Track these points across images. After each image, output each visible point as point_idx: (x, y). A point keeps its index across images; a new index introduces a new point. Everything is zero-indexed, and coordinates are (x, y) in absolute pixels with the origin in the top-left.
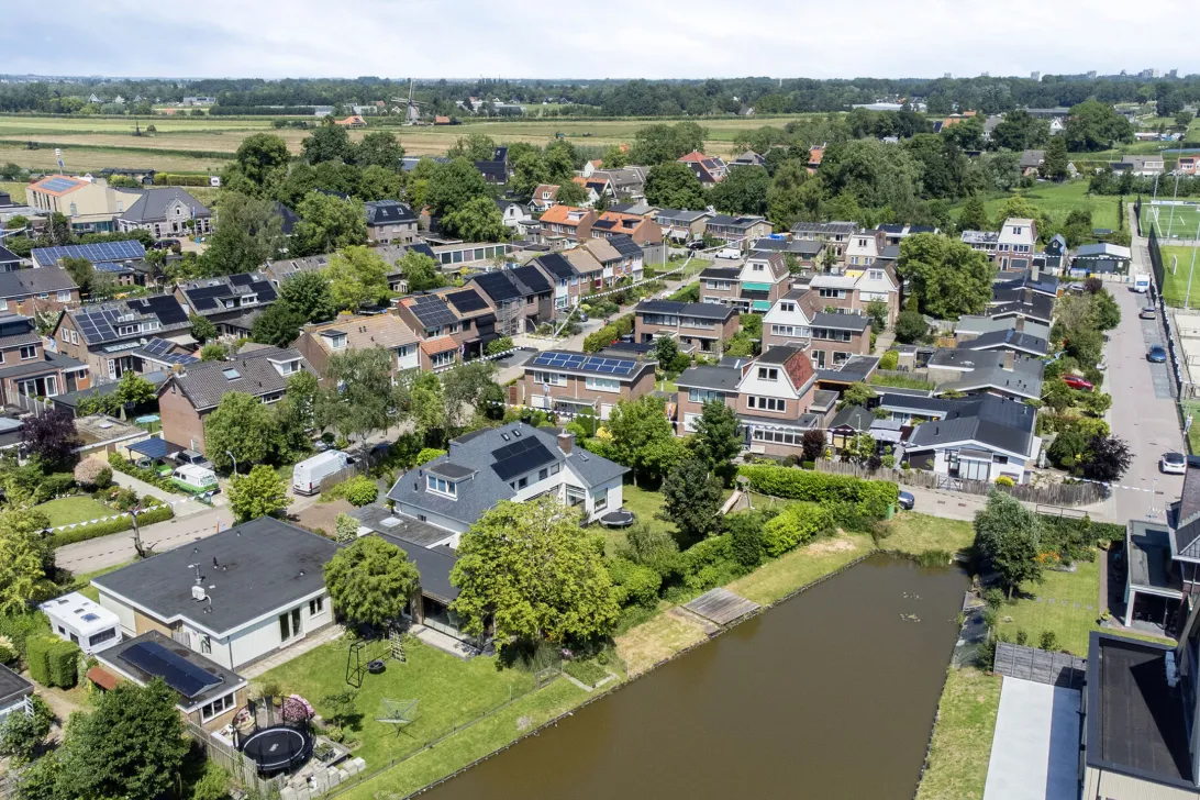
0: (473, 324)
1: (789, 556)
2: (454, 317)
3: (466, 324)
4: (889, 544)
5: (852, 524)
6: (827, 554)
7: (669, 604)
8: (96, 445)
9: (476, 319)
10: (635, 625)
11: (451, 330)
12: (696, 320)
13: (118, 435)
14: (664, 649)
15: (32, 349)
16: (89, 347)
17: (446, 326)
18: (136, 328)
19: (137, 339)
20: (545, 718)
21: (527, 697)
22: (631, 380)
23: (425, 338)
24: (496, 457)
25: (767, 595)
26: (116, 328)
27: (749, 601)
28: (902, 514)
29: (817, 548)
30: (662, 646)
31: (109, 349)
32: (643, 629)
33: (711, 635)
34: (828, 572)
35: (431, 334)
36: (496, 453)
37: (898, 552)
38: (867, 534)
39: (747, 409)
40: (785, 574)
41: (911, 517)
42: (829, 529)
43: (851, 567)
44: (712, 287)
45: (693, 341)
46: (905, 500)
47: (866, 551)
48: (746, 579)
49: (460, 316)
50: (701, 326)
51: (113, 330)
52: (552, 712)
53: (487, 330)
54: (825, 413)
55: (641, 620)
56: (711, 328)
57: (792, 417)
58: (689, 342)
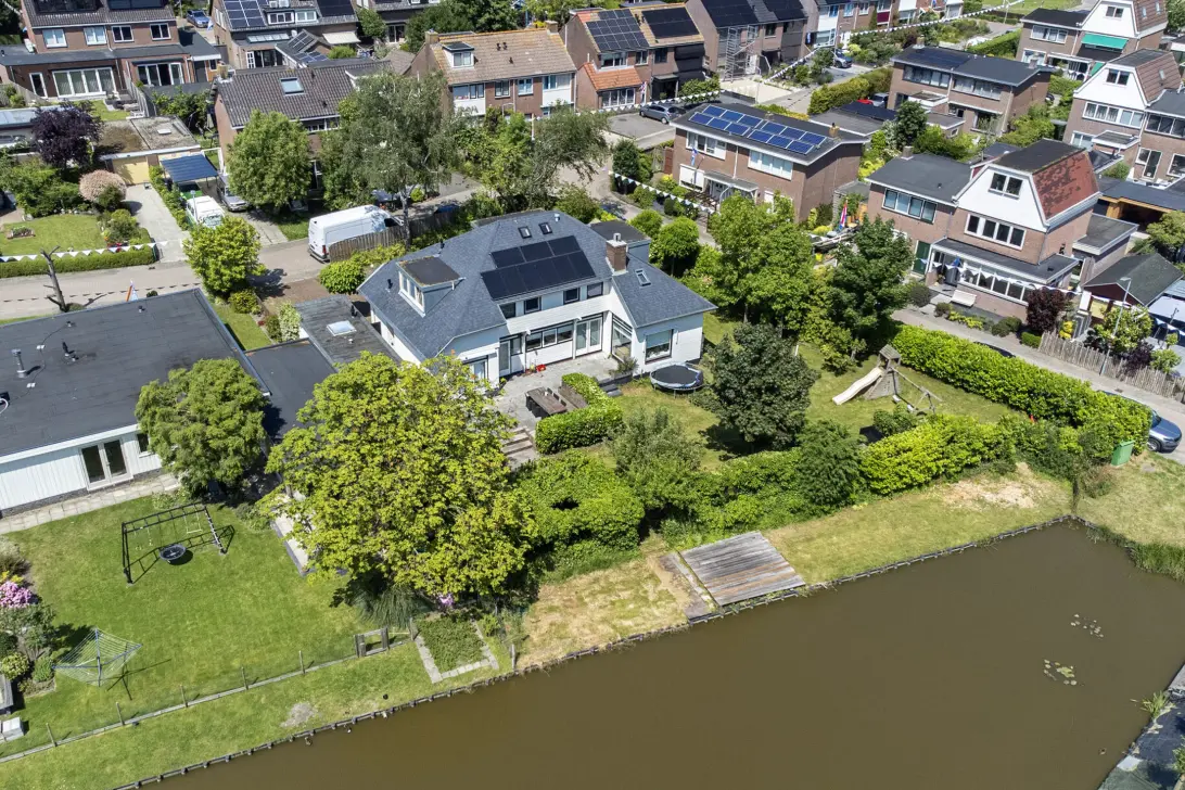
0: (671, 56)
1: (910, 498)
2: (645, 43)
3: (661, 54)
4: (1098, 511)
5: (1047, 460)
6: (977, 507)
7: (663, 544)
8: (132, 154)
9: (675, 48)
10: (585, 570)
11: (638, 61)
12: (977, 84)
13: (165, 146)
14: (605, 629)
15: (164, 28)
16: (232, 33)
17: (630, 54)
18: (288, 18)
19: (288, 30)
20: (339, 712)
21: (335, 666)
22: (806, 164)
23: (599, 67)
24: (496, 262)
25: (830, 563)
26: (265, 14)
27: (792, 570)
28: (1146, 460)
29: (966, 491)
30: (604, 621)
31: (252, 39)
32: (596, 580)
33: (692, 619)
34: (959, 542)
35: (608, 63)
36: (498, 256)
37: (1104, 531)
38: (1067, 484)
39: (965, 234)
40: (884, 530)
41: (1159, 469)
42: (1001, 462)
43: (1007, 539)
44: (1038, 36)
45: (966, 112)
46: (1161, 437)
47: (1048, 516)
48: (816, 525)
49: (652, 41)
50: (981, 92)
51: (262, 16)
52: (355, 705)
53: (692, 64)
54: (1098, 258)
55: (601, 564)
56: (995, 96)
57: (1029, 257)
58: (961, 114)
